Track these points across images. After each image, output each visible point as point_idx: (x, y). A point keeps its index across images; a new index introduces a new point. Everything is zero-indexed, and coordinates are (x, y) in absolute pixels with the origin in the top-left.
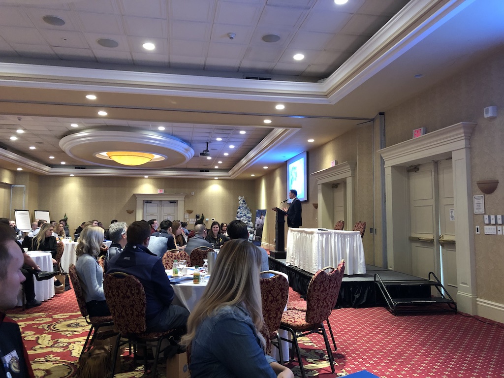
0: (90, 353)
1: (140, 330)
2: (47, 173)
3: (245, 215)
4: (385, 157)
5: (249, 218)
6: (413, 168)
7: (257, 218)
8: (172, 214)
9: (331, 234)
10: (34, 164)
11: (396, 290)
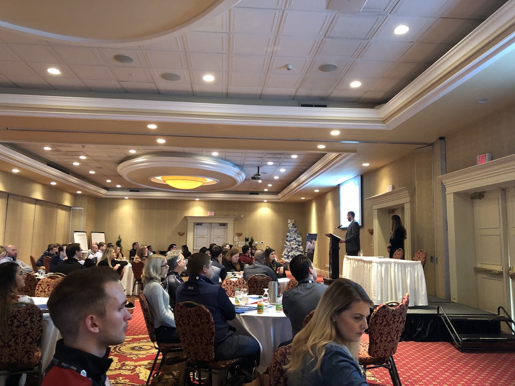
0: (159, 378)
1: (208, 359)
2: (104, 196)
3: (295, 239)
4: (446, 183)
5: (299, 242)
6: (478, 195)
7: (307, 242)
8: (221, 237)
9: (390, 263)
10: (92, 187)
11: (462, 325)
